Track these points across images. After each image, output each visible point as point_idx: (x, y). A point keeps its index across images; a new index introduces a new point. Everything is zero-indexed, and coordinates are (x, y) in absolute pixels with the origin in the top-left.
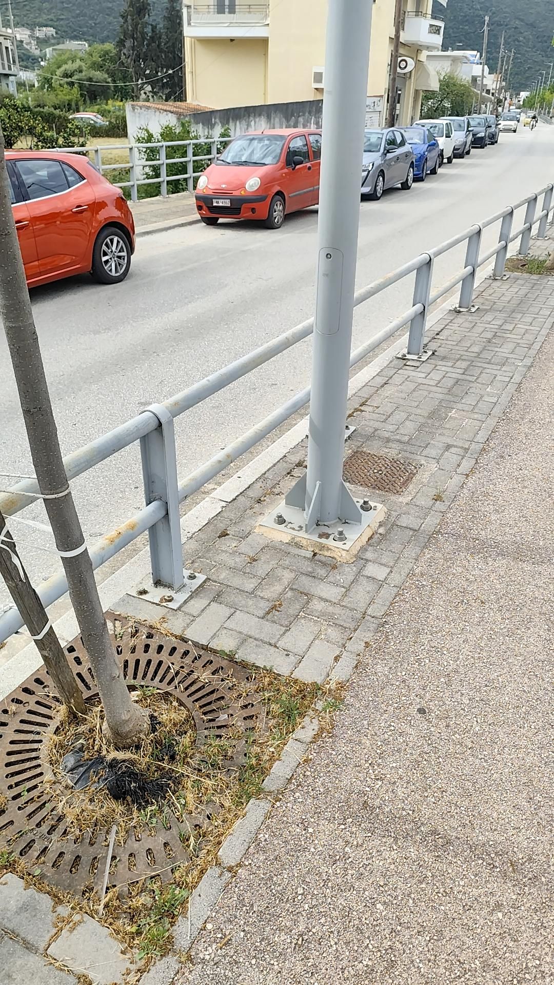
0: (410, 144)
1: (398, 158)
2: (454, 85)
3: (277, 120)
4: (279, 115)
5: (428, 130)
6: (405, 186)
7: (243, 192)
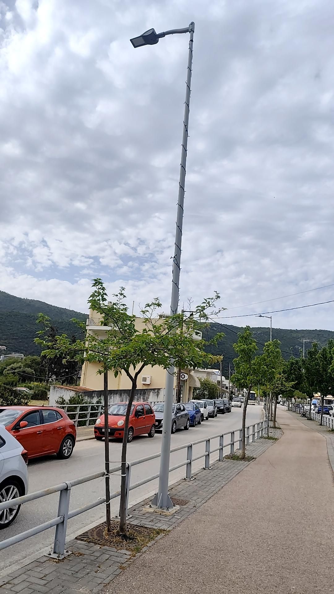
0: (187, 410)
1: (182, 416)
2: (209, 384)
3: (125, 396)
4: (125, 394)
5: (195, 405)
6: (186, 428)
7: (116, 426)
